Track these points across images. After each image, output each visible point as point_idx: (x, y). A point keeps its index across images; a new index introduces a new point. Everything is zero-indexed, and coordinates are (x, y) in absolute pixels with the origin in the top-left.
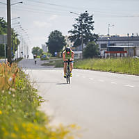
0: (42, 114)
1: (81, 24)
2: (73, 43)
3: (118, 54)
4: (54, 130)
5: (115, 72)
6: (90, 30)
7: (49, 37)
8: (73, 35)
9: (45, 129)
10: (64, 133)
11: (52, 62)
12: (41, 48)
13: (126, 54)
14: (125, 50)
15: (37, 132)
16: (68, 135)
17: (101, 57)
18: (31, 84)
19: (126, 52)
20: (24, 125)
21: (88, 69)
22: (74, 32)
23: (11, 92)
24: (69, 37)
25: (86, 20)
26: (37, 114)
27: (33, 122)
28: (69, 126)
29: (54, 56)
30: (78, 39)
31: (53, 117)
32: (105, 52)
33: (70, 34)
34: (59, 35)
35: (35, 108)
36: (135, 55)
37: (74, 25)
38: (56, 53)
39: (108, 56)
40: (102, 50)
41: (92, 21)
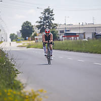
0: (19, 82)
1: (45, 16)
2: (40, 30)
3: (73, 38)
4: (27, 94)
5: (70, 51)
6: (52, 21)
7: (22, 26)
8: (39, 24)
9: (21, 93)
10: (35, 96)
11: (24, 44)
12: (16, 34)
13: (78, 38)
14: (77, 35)
15: (15, 95)
16: (38, 97)
17: (60, 40)
18: (10, 60)
20: (6, 91)
22: (40, 22)
24: (37, 26)
25: (49, 13)
26: (15, 82)
27: (12, 88)
28: (38, 91)
29: (26, 40)
30: (43, 27)
33: (37, 24)
34: (29, 25)
35: (13, 78)
36: (84, 38)
37: (40, 17)
38: (27, 38)
39: (65, 39)
40: (60, 35)
41: (53, 14)
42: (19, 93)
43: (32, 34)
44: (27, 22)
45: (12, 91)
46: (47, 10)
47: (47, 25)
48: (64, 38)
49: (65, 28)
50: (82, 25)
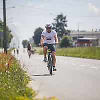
0: (30, 90)
1: (58, 23)
3: (86, 44)
5: (83, 58)
6: (65, 27)
13: (91, 44)
14: (90, 41)
17: (73, 47)
18: (22, 67)
19: (91, 43)
21: (63, 56)
23: (7, 73)
26: (26, 89)
27: (24, 95)
29: (38, 46)
31: (38, 91)
32: (76, 43)
35: (25, 85)
36: (98, 45)
37: (53, 24)
38: (39, 44)
39: (78, 46)
40: (73, 42)
41: (66, 20)
44: (40, 28)
45: (23, 98)
46: (60, 17)
47: (60, 32)
49: (78, 35)
50: (96, 31)
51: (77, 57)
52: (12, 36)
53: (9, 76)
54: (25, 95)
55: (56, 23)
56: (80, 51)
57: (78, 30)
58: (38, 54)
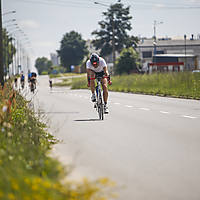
0: (55, 163)
1: (111, 21)
2: (100, 50)
3: (170, 67)
4: (74, 188)
5: (165, 96)
6: (126, 30)
7: (62, 42)
8: (99, 38)
9: (61, 186)
10: (90, 192)
11: (65, 80)
12: (49, 59)
13: (181, 67)
14: (180, 60)
15: (48, 190)
16: (96, 195)
17: (143, 73)
18: (36, 115)
19: (182, 64)
20: (27, 180)
21: (123, 91)
22: (101, 34)
23: (6, 128)
24: (94, 41)
25: (120, 14)
26: (47, 162)
27: (41, 175)
28: (97, 182)
29: (70, 71)
30: (108, 45)
31: (72, 167)
32: (149, 65)
33: (94, 37)
34: (77, 39)
35: (43, 154)
37: (100, 23)
38: (73, 67)
39: (154, 70)
40: (144, 61)
41: (129, 15)
42: (55, 186)
43: (83, 58)
44: (73, 32)
45: (40, 180)
46: (117, 9)
47: (116, 41)
48: (151, 67)
49: (155, 46)
50: (192, 39)
51: (152, 94)
52: (14, 51)
53: (10, 134)
54: (43, 173)
55: (108, 21)
56: (158, 80)
57: (155, 38)
58: (69, 88)
